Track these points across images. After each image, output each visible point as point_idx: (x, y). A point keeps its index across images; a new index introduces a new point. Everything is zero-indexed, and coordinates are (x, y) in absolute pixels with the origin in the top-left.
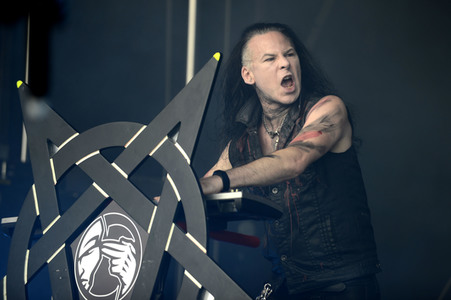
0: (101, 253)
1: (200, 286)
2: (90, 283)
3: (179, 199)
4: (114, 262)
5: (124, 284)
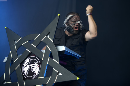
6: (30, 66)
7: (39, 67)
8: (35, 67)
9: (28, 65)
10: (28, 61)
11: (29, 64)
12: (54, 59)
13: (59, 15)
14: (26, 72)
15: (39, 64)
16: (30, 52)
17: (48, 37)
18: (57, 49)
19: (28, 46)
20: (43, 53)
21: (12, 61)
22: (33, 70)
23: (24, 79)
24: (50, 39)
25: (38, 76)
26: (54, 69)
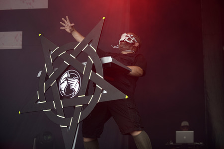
6: (68, 81)
7: (79, 83)
8: (75, 83)
9: (66, 81)
10: (66, 75)
11: (67, 79)
12: (97, 74)
13: (104, 18)
14: (63, 89)
15: (79, 79)
16: (69, 65)
17: (91, 46)
18: (101, 61)
20: (84, 66)
21: (47, 76)
22: (72, 87)
23: (62, 98)
24: (93, 48)
25: (78, 94)
26: (97, 85)
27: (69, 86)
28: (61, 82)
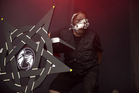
0: (24, 58)
1: (51, 63)
2: (21, 65)
3: (45, 42)
4: (27, 60)
5: (30, 65)
6: (25, 57)
7: (33, 58)
8: (30, 58)
9: (23, 57)
11: (23, 55)
12: (47, 51)
13: (54, 7)
14: (20, 63)
15: (33, 55)
16: (25, 43)
17: (43, 29)
18: (51, 41)
19: (23, 38)
20: (38, 45)
21: (8, 52)
22: (27, 62)
23: (19, 70)
24: (44, 30)
25: (32, 67)
26: (47, 60)
27: (25, 61)
28: (19, 58)
